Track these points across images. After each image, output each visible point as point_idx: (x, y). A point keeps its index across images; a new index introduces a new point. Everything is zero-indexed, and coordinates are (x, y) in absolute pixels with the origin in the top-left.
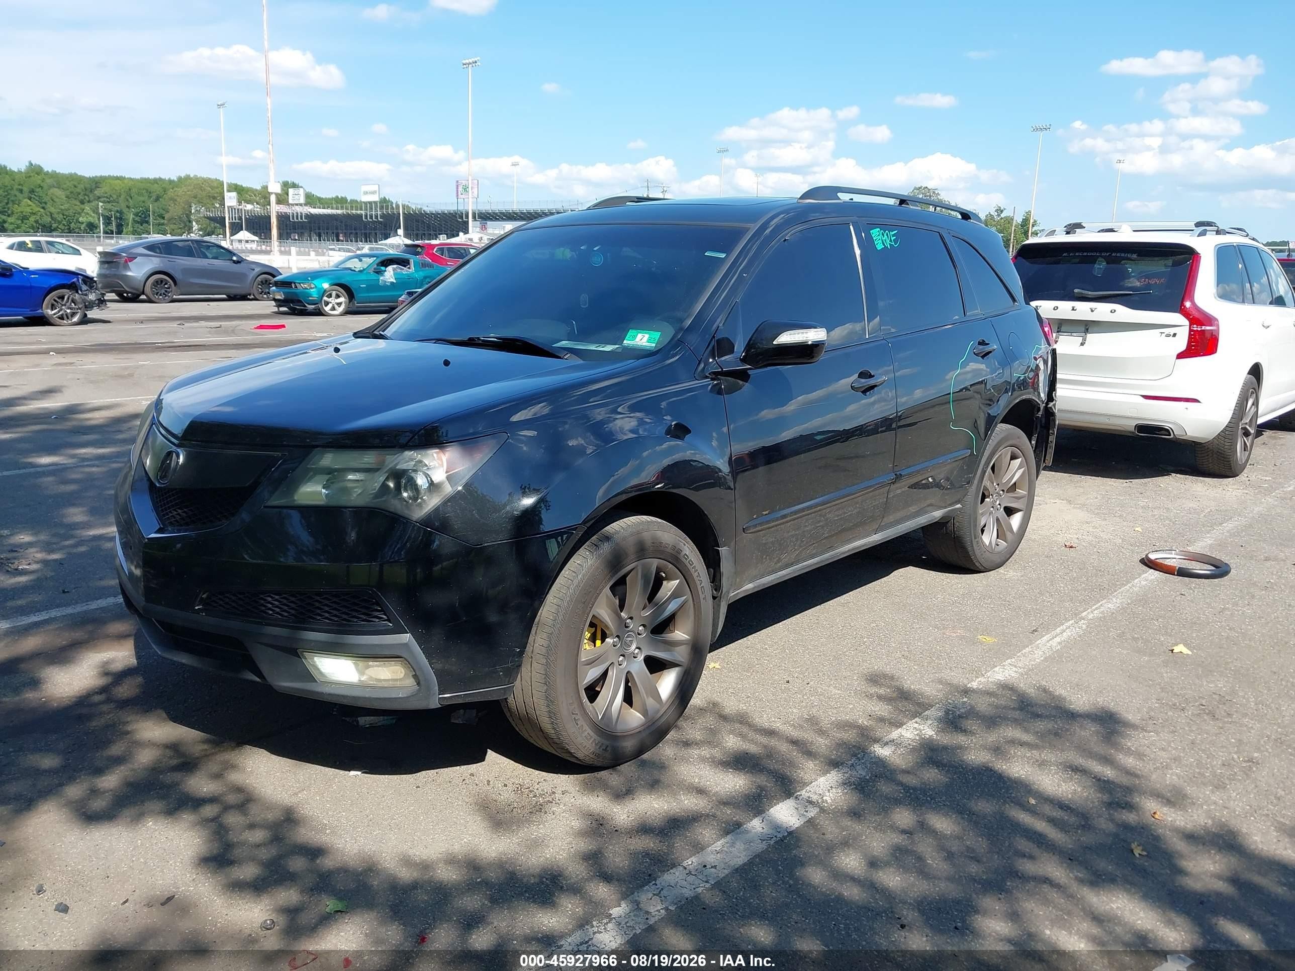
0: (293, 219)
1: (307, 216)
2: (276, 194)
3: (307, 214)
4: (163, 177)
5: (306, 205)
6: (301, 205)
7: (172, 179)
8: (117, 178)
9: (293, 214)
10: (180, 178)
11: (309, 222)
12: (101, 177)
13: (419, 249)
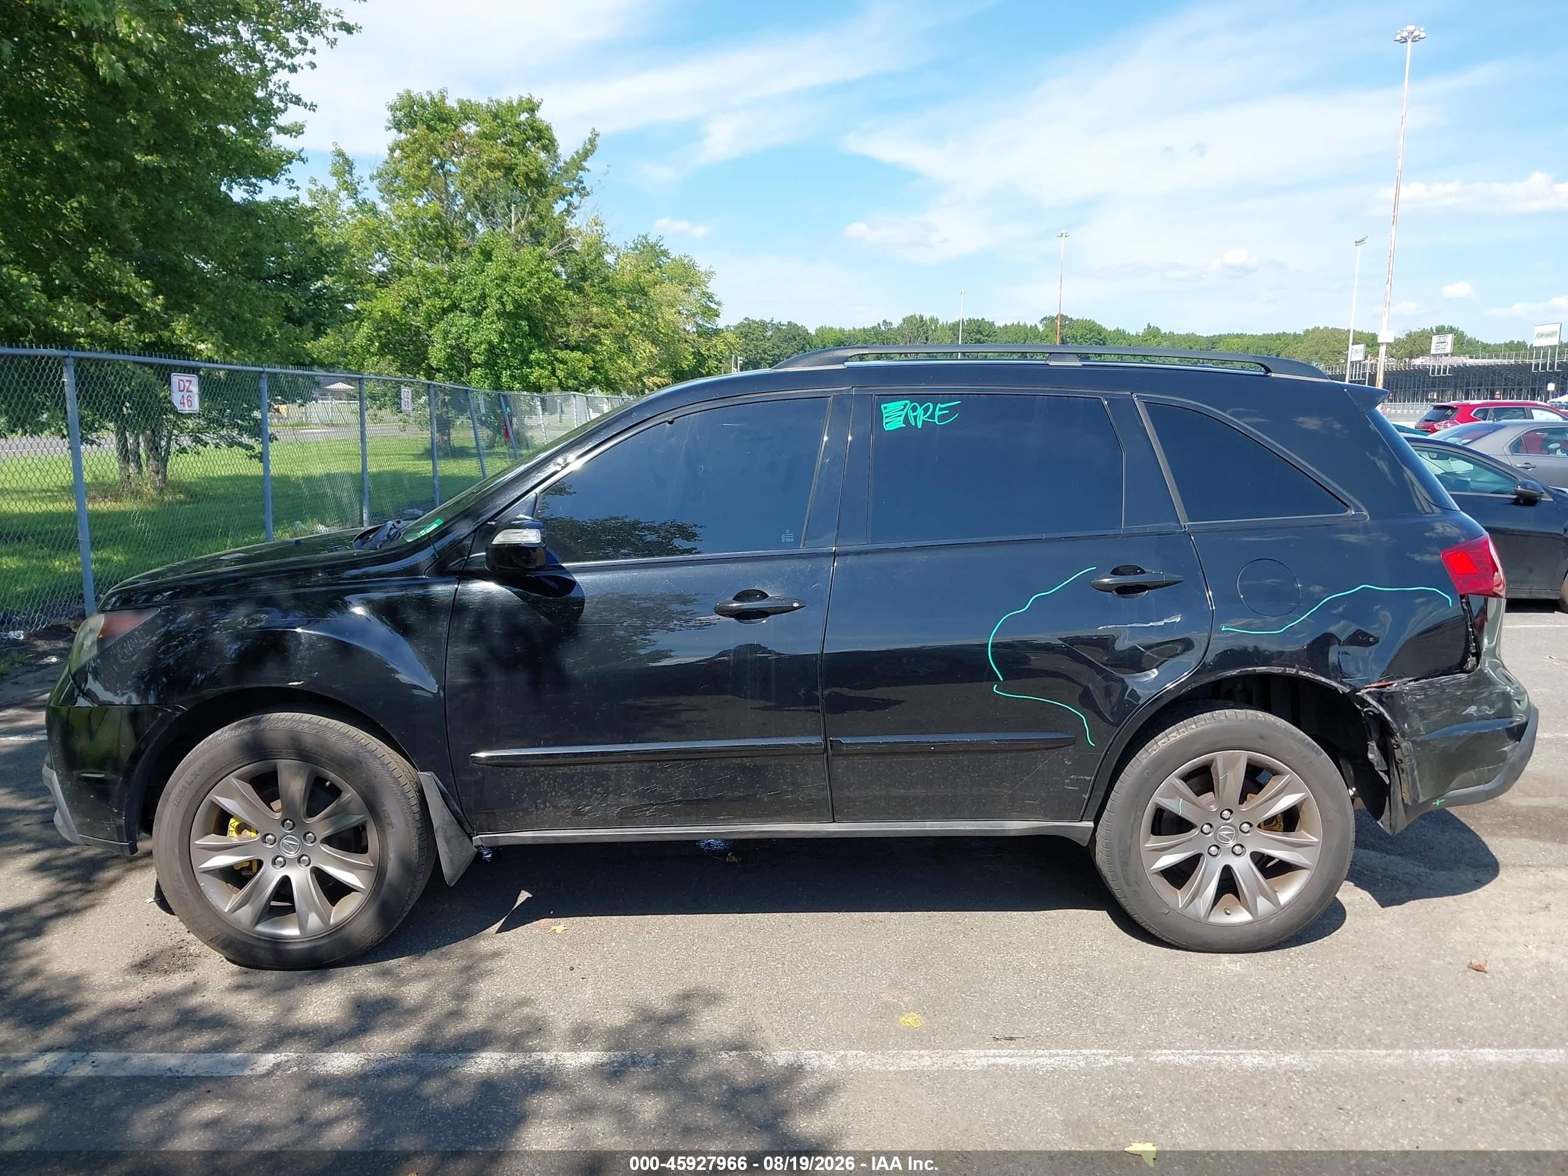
0: (1433, 373)
1: (1453, 369)
2: (1388, 344)
3: (1453, 367)
4: (1287, 332)
5: (1452, 355)
6: (1446, 355)
7: (1298, 333)
8: (1238, 336)
9: (1434, 366)
10: (1307, 332)
11: (1456, 377)
12: (1220, 336)
13: (1449, 412)
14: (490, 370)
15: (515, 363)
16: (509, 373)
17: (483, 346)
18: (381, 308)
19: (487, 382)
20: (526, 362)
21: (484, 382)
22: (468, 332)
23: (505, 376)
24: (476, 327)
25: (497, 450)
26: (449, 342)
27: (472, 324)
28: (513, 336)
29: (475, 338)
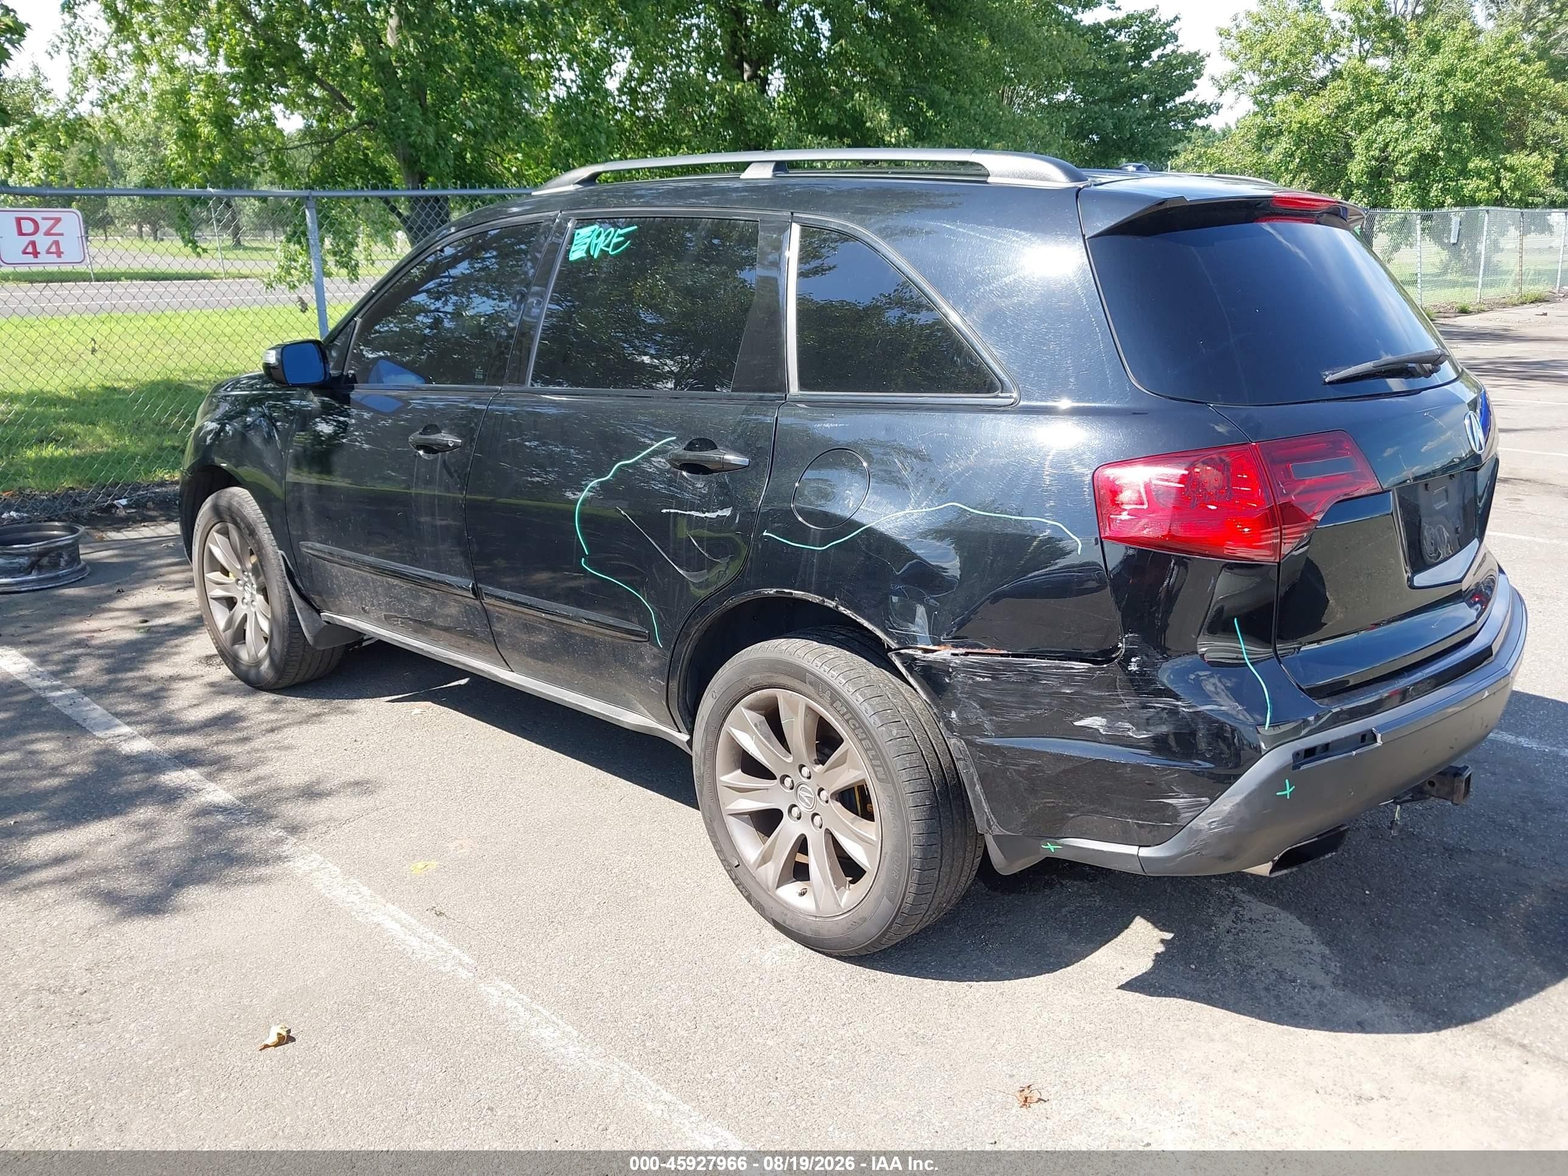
14: (1419, 183)
15: (1451, 172)
16: (1441, 185)
17: (1412, 155)
18: (1299, 118)
19: (1413, 197)
20: (1464, 173)
21: (1409, 198)
22: (1397, 140)
23: (1435, 191)
24: (1407, 134)
25: (1449, 277)
26: (1371, 153)
27: (1403, 129)
28: (1450, 141)
29: (1403, 146)
